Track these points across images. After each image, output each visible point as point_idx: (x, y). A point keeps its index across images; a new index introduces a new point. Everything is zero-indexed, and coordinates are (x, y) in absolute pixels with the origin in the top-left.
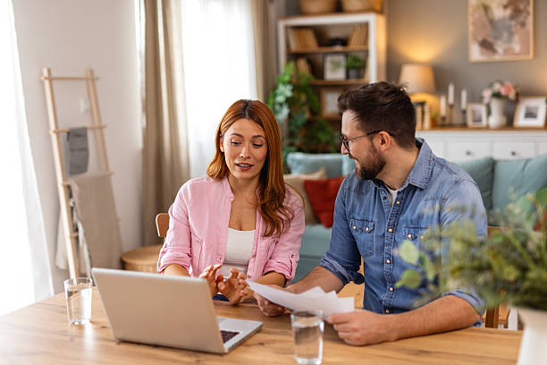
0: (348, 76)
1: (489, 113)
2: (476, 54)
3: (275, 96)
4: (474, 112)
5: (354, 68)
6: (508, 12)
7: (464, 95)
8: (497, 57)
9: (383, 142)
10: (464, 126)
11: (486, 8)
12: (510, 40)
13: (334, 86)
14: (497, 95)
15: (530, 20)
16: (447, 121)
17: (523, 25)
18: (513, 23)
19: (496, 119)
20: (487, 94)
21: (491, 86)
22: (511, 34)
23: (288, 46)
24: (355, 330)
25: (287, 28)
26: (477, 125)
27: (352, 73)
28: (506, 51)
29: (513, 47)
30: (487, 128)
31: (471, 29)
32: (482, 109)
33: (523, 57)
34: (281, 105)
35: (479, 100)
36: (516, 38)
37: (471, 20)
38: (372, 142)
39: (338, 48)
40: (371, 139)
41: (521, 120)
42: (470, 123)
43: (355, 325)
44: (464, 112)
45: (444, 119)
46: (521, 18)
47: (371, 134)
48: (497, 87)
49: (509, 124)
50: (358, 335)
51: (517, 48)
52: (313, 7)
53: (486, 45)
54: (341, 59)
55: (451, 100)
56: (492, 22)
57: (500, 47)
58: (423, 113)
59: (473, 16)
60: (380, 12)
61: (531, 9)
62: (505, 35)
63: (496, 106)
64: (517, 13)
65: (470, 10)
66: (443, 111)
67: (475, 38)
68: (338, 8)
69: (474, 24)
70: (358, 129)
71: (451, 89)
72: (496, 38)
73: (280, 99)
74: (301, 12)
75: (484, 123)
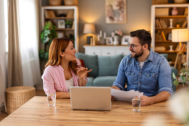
0: (66, 27)
1: (113, 40)
2: (108, 21)
3: (44, 34)
4: (108, 40)
5: (69, 24)
6: (118, 8)
7: (105, 34)
8: (115, 22)
9: (145, 47)
10: (105, 44)
11: (111, 6)
12: (119, 17)
13: (61, 31)
14: (116, 34)
15: (125, 11)
16: (100, 43)
17: (123, 12)
18: (120, 11)
19: (116, 42)
20: (113, 34)
21: (114, 31)
22: (119, 15)
23: (45, 16)
24: (144, 102)
25: (44, 10)
26: (110, 44)
27: (68, 26)
28: (118, 20)
29: (120, 19)
30: (113, 45)
31: (106, 13)
32: (111, 39)
33: (123, 22)
34: (46, 37)
35: (110, 36)
36: (121, 16)
37: (106, 9)
38: (142, 47)
39: (63, 18)
40: (142, 46)
41: (123, 43)
42: (107, 43)
43: (144, 100)
44: (105, 40)
45: (99, 42)
46: (122, 10)
47: (142, 44)
48: (116, 32)
49: (120, 44)
50: (145, 103)
51: (121, 19)
52: (54, 3)
53: (111, 18)
54: (63, 21)
55: (101, 36)
56: (113, 11)
57: (116, 19)
58: (93, 40)
59: (107, 8)
60: (77, 6)
61: (125, 7)
62: (117, 15)
63: (116, 38)
64: (121, 8)
65: (106, 7)
66: (99, 39)
67: (108, 16)
68: (63, 4)
69: (108, 11)
70: (139, 42)
71: (101, 32)
72: (115, 16)
73: (46, 35)
74: (49, 5)
75: (112, 43)
